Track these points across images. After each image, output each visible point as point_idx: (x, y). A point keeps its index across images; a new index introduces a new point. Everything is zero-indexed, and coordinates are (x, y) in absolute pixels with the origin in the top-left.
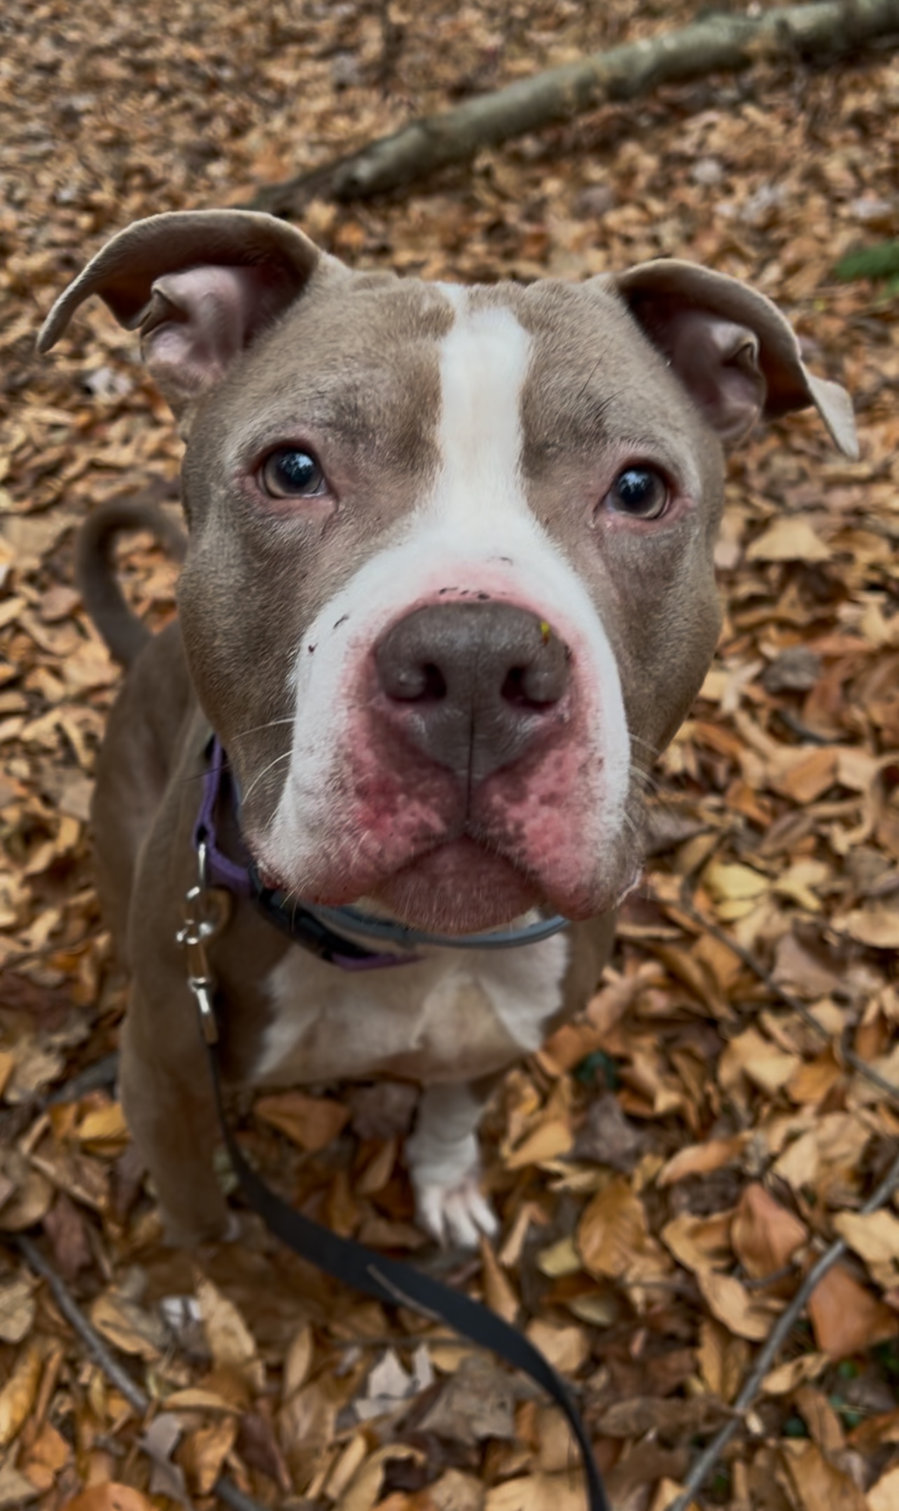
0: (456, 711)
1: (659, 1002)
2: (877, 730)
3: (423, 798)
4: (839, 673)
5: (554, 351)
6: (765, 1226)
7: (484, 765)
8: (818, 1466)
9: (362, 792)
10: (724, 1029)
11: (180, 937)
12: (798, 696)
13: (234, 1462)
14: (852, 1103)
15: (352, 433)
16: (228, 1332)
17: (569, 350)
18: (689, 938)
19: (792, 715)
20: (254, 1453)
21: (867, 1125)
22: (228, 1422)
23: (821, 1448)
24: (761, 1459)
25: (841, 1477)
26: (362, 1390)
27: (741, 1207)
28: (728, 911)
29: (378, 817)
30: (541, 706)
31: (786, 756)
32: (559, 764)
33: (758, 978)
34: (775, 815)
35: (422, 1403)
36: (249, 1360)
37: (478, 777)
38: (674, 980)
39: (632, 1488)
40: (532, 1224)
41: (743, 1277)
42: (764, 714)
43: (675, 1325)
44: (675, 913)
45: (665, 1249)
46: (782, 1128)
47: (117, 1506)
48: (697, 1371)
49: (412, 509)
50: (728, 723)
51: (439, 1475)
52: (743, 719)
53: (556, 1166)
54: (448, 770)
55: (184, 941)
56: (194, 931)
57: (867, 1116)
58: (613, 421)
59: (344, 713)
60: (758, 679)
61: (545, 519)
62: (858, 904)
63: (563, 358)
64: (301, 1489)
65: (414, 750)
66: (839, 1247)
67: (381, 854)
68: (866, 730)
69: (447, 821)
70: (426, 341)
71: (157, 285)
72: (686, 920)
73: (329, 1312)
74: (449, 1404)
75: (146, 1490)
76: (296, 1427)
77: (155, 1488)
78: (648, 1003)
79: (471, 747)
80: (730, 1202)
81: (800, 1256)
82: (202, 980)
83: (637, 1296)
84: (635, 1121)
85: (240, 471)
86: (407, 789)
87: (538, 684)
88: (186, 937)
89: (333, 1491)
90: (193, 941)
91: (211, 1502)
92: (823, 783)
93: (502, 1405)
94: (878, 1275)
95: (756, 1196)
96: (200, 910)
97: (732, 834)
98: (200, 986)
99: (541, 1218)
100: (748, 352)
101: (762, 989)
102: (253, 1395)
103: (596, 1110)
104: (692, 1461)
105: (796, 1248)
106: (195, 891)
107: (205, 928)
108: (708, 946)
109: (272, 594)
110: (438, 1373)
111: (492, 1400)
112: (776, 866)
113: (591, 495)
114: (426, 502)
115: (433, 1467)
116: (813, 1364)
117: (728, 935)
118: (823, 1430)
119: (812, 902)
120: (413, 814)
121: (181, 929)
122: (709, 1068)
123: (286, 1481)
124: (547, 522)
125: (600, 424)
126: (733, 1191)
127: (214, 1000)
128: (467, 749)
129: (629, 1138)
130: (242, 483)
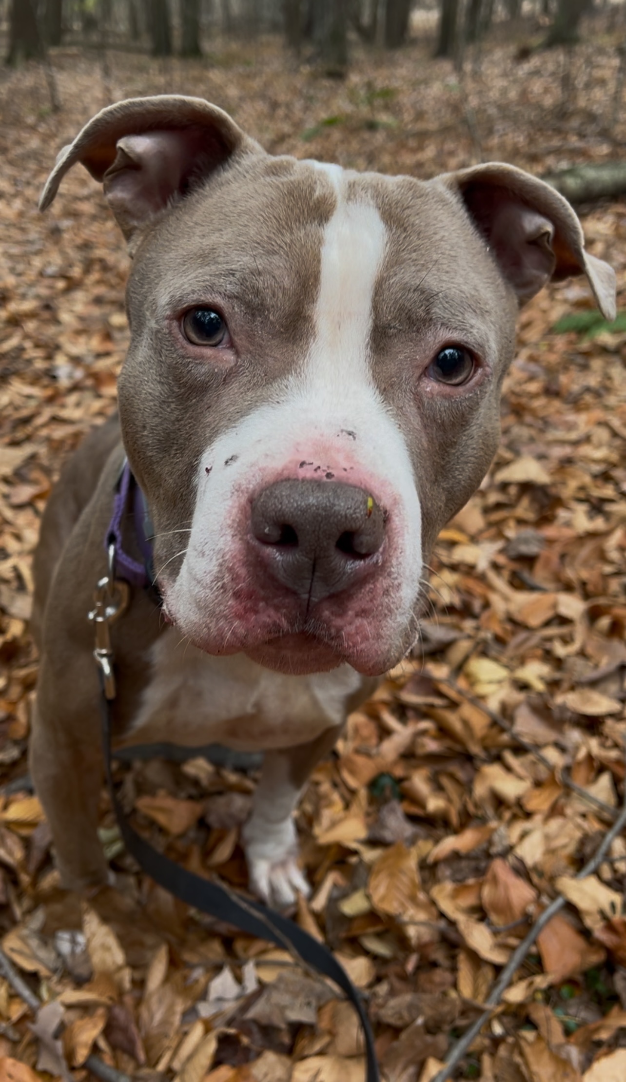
0: (303, 558)
1: (432, 746)
2: (584, 584)
3: (277, 608)
4: (558, 549)
5: (403, 250)
6: (507, 888)
7: (320, 592)
8: (546, 1057)
9: (237, 595)
10: (478, 763)
11: (91, 616)
12: (529, 561)
13: (102, 1044)
14: (569, 811)
15: (253, 309)
16: (106, 948)
17: (415, 251)
18: (454, 705)
19: (526, 575)
20: (118, 1037)
21: (579, 827)
22: (101, 1011)
23: (548, 1044)
24: (503, 1051)
25: (563, 1063)
26: (203, 996)
27: (489, 876)
28: (482, 689)
29: (246, 613)
30: (363, 557)
31: (521, 599)
32: (371, 591)
33: (503, 730)
34: (513, 633)
35: (248, 1001)
36: (120, 968)
37: (314, 599)
38: (444, 731)
39: (405, 1068)
40: (335, 885)
41: (490, 924)
42: (506, 573)
43: (439, 955)
44: (444, 688)
45: (433, 903)
46: (519, 827)
47: (10, 1076)
48: (455, 985)
49: (289, 372)
50: (482, 578)
51: (259, 1055)
52: (492, 576)
53: (354, 846)
54: (295, 593)
55: (94, 620)
56: (101, 613)
57: (579, 820)
58: (437, 311)
59: (229, 538)
60: (502, 551)
61: (383, 387)
62: (572, 688)
63: (410, 257)
64: (153, 1063)
65: (273, 578)
66: (560, 901)
67: (245, 637)
68: (576, 584)
69: (292, 624)
70: (312, 228)
71: (121, 143)
72: (452, 694)
73: (183, 942)
74: (268, 1000)
75: (34, 1067)
76: (152, 1017)
77: (40, 1067)
78: (423, 746)
79: (312, 580)
80: (480, 872)
81: (532, 909)
82: (104, 651)
83: (412, 932)
84: (412, 818)
85: (170, 315)
86: (265, 599)
87: (362, 543)
88: (96, 616)
89: (176, 1065)
90: (100, 619)
91: (83, 1074)
92: (548, 614)
93: (309, 1004)
94: (589, 922)
95: (500, 868)
96: (107, 597)
97: (485, 642)
98: (103, 656)
99: (341, 881)
100: (546, 238)
101: (505, 738)
102: (121, 993)
103: (385, 811)
104: (451, 1046)
105: (528, 903)
106: (105, 581)
107: (110, 611)
108: (467, 710)
109: (186, 412)
110: (260, 982)
111: (301, 1000)
112: (514, 663)
113: (417, 367)
114: (300, 367)
115: (255, 1048)
116: (541, 982)
117: (482, 703)
118: (549, 1031)
119: (540, 686)
120: (269, 616)
121: (92, 610)
122: (467, 787)
123: (142, 1056)
124: (385, 389)
125: (428, 313)
126: (483, 864)
127: (114, 666)
128: (310, 581)
129: (408, 830)
130: (170, 325)
